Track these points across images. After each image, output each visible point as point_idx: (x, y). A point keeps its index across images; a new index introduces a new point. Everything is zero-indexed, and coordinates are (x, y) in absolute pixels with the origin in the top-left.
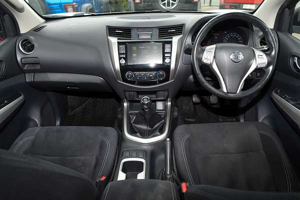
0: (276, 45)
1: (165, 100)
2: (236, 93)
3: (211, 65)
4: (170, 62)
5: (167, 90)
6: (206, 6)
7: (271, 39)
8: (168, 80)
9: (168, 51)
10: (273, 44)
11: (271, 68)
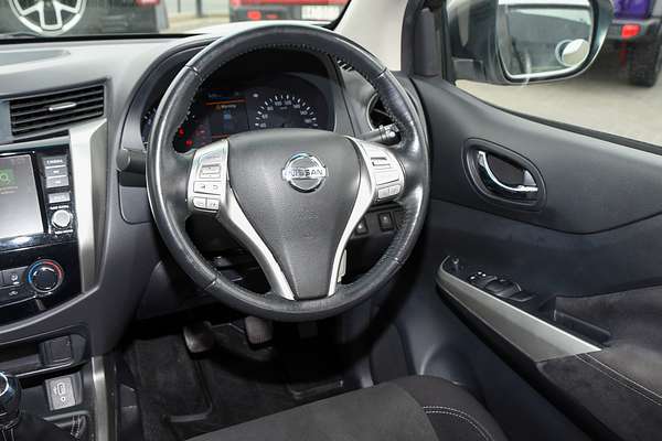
0: (417, 121)
1: (79, 369)
2: (325, 296)
3: (222, 212)
4: (73, 224)
5: (80, 329)
6: (187, 19)
7: (400, 103)
8: (78, 291)
9: (58, 183)
10: (409, 118)
11: (419, 193)
